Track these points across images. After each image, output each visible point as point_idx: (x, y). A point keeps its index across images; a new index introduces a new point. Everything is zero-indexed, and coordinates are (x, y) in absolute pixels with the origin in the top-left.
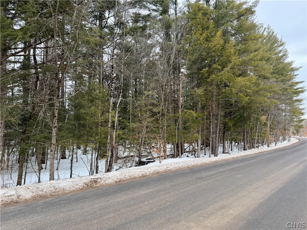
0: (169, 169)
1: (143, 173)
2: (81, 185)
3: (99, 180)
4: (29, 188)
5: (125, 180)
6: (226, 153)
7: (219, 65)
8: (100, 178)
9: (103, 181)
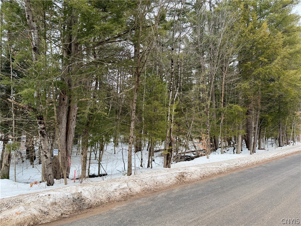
0: (238, 165)
1: (218, 169)
2: (173, 179)
3: (185, 175)
4: (136, 180)
5: (207, 176)
6: (262, 149)
7: (265, 58)
8: (186, 173)
9: (189, 176)
